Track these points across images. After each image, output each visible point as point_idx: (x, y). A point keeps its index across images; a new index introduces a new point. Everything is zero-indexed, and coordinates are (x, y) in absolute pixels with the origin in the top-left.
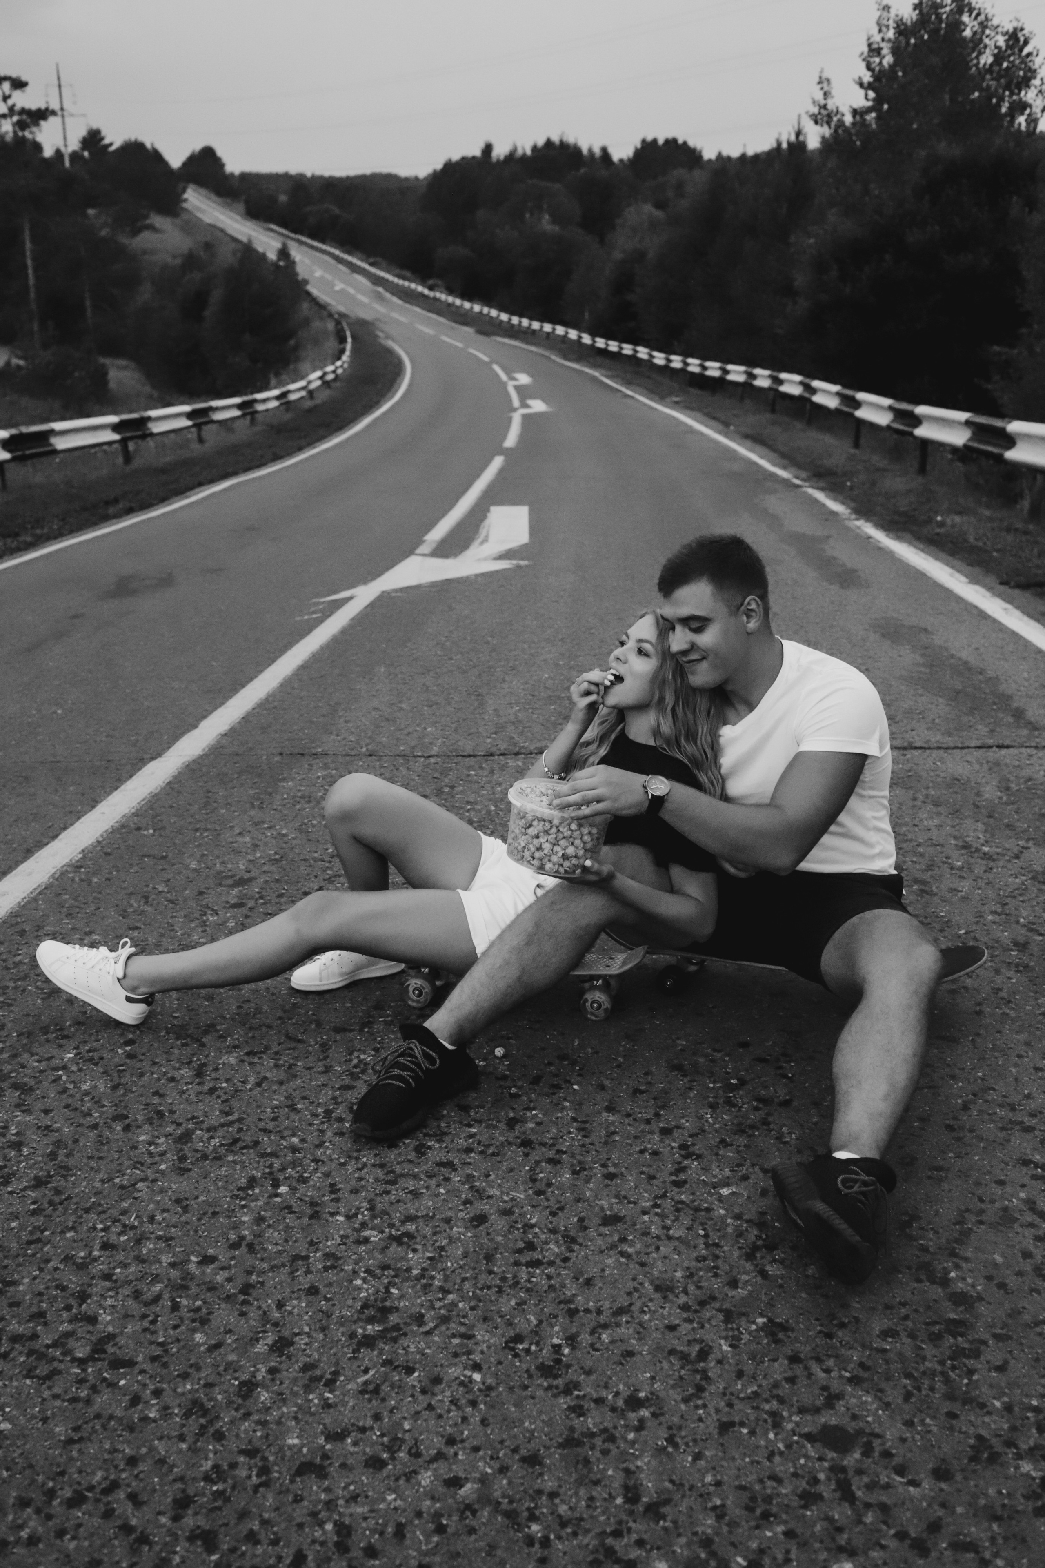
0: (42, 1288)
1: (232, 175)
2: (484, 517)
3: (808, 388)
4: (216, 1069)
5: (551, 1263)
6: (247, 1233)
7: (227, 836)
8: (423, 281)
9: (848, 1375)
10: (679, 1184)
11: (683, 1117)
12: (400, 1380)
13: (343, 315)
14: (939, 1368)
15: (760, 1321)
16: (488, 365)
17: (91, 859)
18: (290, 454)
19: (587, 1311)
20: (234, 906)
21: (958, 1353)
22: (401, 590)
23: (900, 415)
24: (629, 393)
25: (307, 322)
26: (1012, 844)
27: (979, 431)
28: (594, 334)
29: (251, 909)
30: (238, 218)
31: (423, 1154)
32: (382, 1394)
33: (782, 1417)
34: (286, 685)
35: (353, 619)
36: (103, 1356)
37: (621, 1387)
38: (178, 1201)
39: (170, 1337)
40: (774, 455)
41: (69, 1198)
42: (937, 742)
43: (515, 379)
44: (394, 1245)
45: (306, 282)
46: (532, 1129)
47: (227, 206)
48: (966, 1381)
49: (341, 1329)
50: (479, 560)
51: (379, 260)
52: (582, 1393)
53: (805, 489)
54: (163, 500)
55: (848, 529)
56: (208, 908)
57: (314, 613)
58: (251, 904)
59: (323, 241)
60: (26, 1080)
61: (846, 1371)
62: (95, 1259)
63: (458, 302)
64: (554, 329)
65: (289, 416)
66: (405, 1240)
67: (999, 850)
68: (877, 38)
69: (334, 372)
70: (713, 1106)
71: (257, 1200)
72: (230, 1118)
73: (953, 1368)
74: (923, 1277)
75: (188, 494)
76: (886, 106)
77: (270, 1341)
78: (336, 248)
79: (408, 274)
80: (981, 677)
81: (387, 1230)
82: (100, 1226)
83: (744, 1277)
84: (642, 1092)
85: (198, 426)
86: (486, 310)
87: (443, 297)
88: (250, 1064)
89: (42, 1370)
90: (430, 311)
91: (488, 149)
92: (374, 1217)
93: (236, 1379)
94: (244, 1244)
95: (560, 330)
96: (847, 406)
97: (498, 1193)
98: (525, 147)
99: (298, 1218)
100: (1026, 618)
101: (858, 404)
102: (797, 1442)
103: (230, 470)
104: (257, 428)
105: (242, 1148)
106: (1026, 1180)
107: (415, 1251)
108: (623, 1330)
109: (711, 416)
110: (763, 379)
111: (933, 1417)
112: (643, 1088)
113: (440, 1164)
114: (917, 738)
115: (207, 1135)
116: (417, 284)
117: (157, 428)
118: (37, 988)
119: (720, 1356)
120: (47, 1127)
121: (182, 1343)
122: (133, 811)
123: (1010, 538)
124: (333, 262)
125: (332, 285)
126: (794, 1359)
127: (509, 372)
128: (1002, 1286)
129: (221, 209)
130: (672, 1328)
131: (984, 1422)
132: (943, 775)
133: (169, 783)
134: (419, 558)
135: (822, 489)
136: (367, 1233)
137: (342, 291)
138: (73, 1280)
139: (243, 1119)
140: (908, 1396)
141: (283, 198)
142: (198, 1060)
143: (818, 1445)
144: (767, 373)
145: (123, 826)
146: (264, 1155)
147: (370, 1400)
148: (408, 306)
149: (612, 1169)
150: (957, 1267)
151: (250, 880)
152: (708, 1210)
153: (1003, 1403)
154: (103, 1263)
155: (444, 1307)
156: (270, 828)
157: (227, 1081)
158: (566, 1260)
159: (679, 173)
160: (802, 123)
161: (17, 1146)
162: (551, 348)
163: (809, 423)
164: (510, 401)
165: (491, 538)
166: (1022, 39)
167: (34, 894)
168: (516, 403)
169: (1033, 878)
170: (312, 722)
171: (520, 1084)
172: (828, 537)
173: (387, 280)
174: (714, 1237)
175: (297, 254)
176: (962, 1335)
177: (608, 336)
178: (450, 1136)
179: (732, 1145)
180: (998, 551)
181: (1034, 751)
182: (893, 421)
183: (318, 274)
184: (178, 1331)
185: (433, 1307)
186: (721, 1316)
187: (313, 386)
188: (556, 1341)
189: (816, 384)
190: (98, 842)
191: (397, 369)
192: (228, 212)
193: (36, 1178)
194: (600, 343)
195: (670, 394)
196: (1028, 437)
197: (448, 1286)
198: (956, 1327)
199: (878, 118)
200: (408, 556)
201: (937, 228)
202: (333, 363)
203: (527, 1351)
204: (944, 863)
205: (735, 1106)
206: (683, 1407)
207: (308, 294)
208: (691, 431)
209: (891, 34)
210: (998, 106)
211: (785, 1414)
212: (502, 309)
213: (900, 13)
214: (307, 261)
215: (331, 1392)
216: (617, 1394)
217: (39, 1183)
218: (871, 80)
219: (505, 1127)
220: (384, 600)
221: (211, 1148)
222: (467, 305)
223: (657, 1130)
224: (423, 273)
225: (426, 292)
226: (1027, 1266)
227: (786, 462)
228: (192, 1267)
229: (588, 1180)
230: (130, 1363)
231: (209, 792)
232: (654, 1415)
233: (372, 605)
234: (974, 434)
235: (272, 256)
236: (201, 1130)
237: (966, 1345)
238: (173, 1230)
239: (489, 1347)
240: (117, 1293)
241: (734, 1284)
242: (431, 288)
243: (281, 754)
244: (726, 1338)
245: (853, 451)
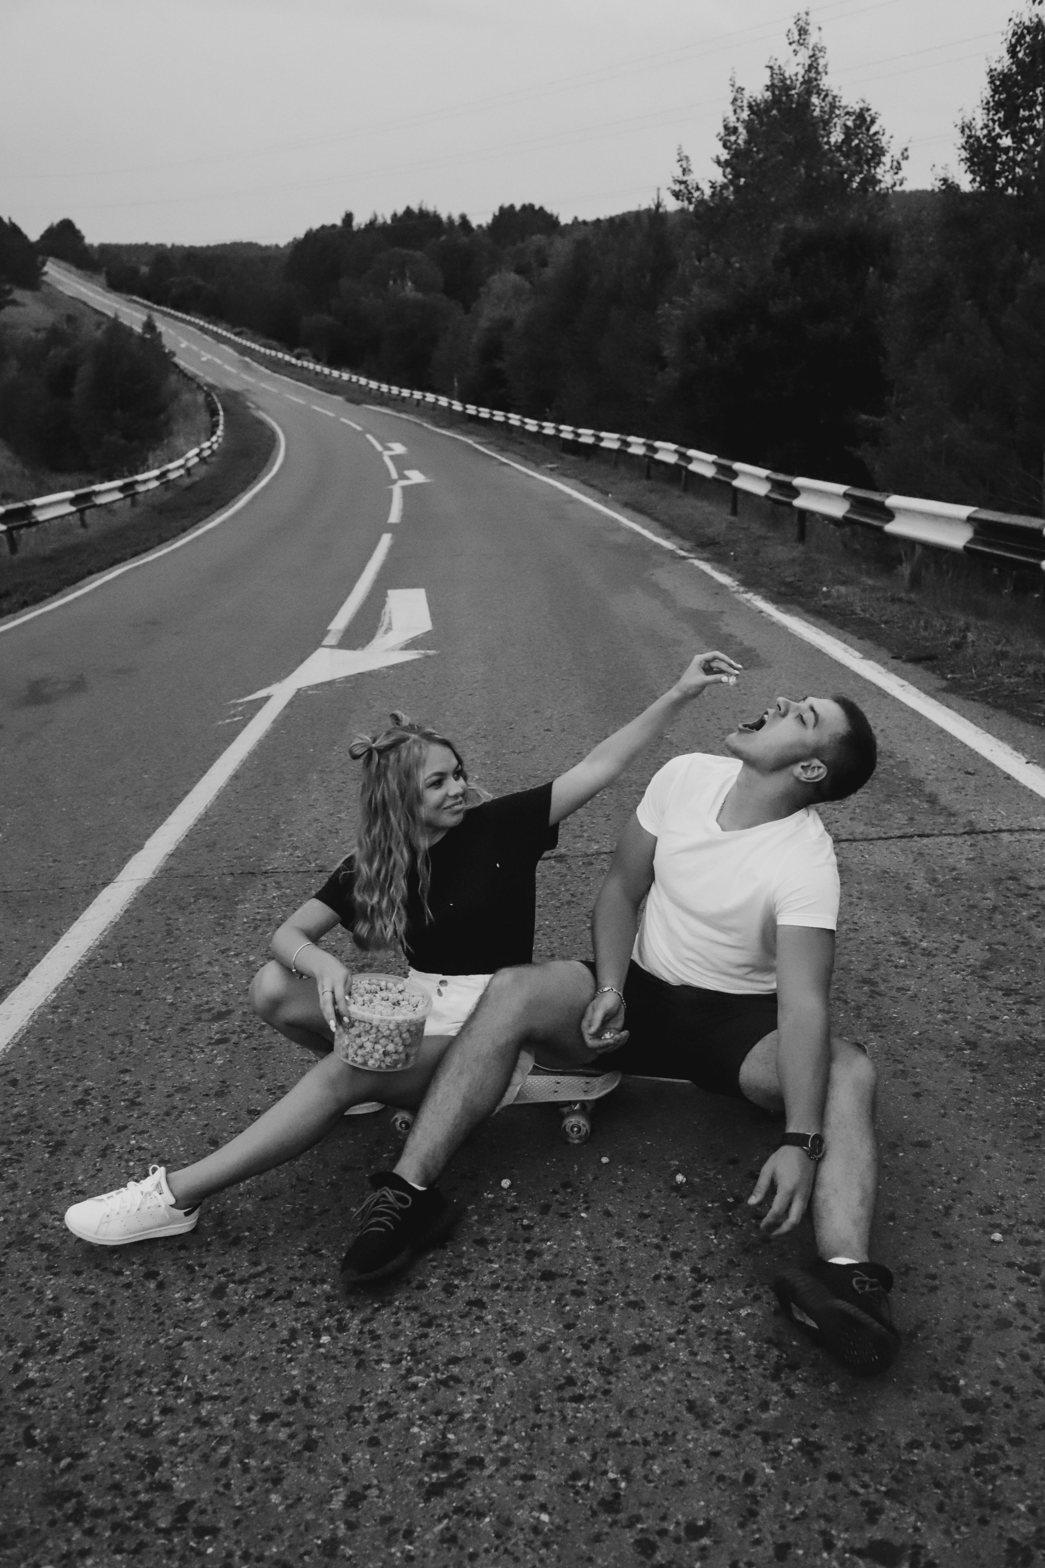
0: (111, 1458)
1: (91, 246)
2: (383, 604)
3: (683, 456)
4: (235, 1218)
5: (592, 1398)
6: (299, 1387)
7: (198, 966)
8: (289, 350)
9: (883, 1489)
10: (697, 1308)
11: (689, 1240)
12: (473, 1527)
13: (212, 387)
14: (963, 1475)
15: (796, 1441)
16: (362, 434)
17: (66, 999)
18: (175, 535)
19: (635, 1443)
20: (220, 1042)
21: (980, 1460)
22: (317, 686)
23: (777, 485)
24: (504, 460)
25: (175, 395)
26: (949, 937)
27: (857, 504)
28: (464, 401)
29: (236, 1044)
30: (100, 290)
31: (452, 1294)
32: (460, 1542)
33: (832, 1535)
34: (223, 797)
35: (275, 721)
36: (185, 1525)
37: (680, 1517)
38: (226, 1359)
39: (246, 1500)
40: (655, 524)
41: (119, 1362)
42: (862, 833)
43: (390, 449)
44: (443, 1389)
45: (173, 354)
46: (550, 1261)
47: (90, 279)
48: (990, 1487)
49: (409, 1479)
50: (387, 650)
51: (244, 329)
52: (645, 1526)
53: (691, 561)
54: (56, 591)
55: (739, 603)
56: (193, 1045)
57: (235, 716)
58: (234, 1039)
59: (187, 313)
60: (50, 1240)
61: (882, 1485)
62: (159, 1424)
63: (326, 371)
64: (424, 397)
65: (168, 495)
66: (451, 1383)
67: (936, 945)
68: (732, 119)
69: (210, 448)
70: (715, 1227)
71: (302, 1352)
72: (260, 1269)
73: (978, 1474)
74: (936, 1387)
75: (80, 584)
76: (742, 180)
77: (342, 1497)
78: (201, 319)
79: (275, 343)
80: (891, 762)
81: (432, 1374)
82: (155, 1390)
83: (775, 1399)
84: (646, 1216)
85: (81, 511)
86: (354, 378)
87: (311, 366)
88: (268, 1209)
89: (130, 1543)
90: (297, 380)
91: (348, 218)
92: (418, 1362)
93: (318, 1538)
94: (299, 1399)
95: (430, 397)
96: (724, 475)
97: (530, 1329)
98: (385, 216)
99: (345, 1367)
100: (923, 695)
101: (735, 474)
102: (849, 1559)
103: (118, 556)
104: (138, 510)
105: (277, 1299)
106: (1014, 1283)
107: (463, 1394)
108: (670, 1460)
109: (588, 484)
110: (637, 446)
111: (967, 1525)
112: (647, 1211)
113: (470, 1303)
114: (842, 831)
115: (240, 1289)
116: (284, 353)
117: (42, 516)
118: (41, 1141)
119: (764, 1480)
120: (82, 1290)
121: (259, 1506)
122: (97, 943)
123: (896, 608)
124: (199, 333)
125: (199, 356)
126: (833, 1477)
127: (382, 443)
128: (1009, 1390)
129: (81, 281)
130: (716, 1454)
131: (1013, 1526)
132: (873, 868)
133: (126, 911)
134: (328, 650)
135: (707, 560)
136: (414, 1379)
137: (208, 362)
138: (140, 1448)
139: (272, 1268)
140: (941, 1508)
141: (144, 269)
142: (216, 1208)
143: (868, 1560)
144: (641, 440)
145: (91, 961)
146: (300, 1305)
147: (449, 1549)
148: (276, 375)
149: (632, 1298)
150: (965, 1375)
151: (229, 1012)
152: (728, 1332)
153: (1027, 1506)
154: (166, 1429)
155: (501, 1449)
156: (237, 955)
157: (249, 1229)
158: (606, 1392)
159: (538, 239)
160: (661, 196)
161: (57, 1312)
162: (421, 415)
163: (685, 489)
164: (388, 471)
165: (395, 625)
166: (869, 119)
167: (17, 1040)
168: (394, 475)
169: (972, 973)
170: (256, 837)
171: (530, 1214)
172: (722, 612)
173: (254, 350)
174: (740, 1361)
175: (161, 326)
176: (980, 1442)
177: (479, 403)
178: (474, 1274)
179: (739, 1265)
180: (886, 623)
181: (954, 839)
182: (771, 491)
183: (183, 345)
184: (253, 1493)
185: (490, 1450)
186: (759, 1439)
187: (190, 464)
188: (611, 1475)
189: (691, 453)
190: (69, 978)
191: (272, 440)
192: (90, 285)
193: (82, 1344)
194: (471, 410)
195: (545, 461)
196: (907, 511)
197: (501, 1427)
198: (974, 1434)
199: (735, 192)
200: (315, 649)
201: (799, 298)
202: (208, 440)
203: (586, 1487)
204: (888, 961)
205: (736, 1225)
206: (740, 1532)
207: (176, 366)
208: (572, 501)
209: (745, 115)
210: (850, 180)
211: (833, 1532)
212: (370, 376)
213: (754, 95)
214: (171, 332)
215: (411, 1543)
216: (678, 1523)
217: (86, 1348)
218: (728, 157)
219: (525, 1261)
220: (300, 698)
221: (247, 1301)
222: (336, 373)
223: (668, 1255)
224: (290, 342)
225: (294, 361)
226: (1026, 1368)
227: (667, 531)
228: (253, 1426)
229: (612, 1309)
230: (214, 1531)
231: (169, 919)
232: (716, 1542)
233: (290, 705)
234: (852, 506)
235: (138, 329)
236: (234, 1282)
237: (985, 1452)
238: (228, 1389)
239: (550, 1487)
240: (186, 1458)
241: (764, 1406)
242: (298, 357)
243: (232, 874)
244: (766, 1461)
245: (732, 518)
